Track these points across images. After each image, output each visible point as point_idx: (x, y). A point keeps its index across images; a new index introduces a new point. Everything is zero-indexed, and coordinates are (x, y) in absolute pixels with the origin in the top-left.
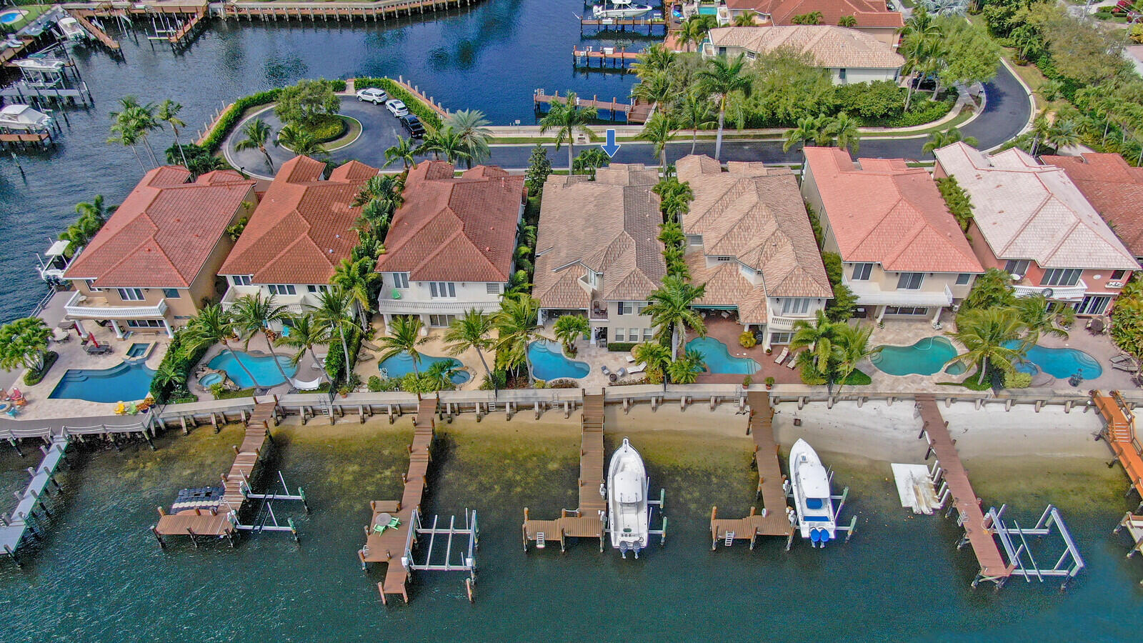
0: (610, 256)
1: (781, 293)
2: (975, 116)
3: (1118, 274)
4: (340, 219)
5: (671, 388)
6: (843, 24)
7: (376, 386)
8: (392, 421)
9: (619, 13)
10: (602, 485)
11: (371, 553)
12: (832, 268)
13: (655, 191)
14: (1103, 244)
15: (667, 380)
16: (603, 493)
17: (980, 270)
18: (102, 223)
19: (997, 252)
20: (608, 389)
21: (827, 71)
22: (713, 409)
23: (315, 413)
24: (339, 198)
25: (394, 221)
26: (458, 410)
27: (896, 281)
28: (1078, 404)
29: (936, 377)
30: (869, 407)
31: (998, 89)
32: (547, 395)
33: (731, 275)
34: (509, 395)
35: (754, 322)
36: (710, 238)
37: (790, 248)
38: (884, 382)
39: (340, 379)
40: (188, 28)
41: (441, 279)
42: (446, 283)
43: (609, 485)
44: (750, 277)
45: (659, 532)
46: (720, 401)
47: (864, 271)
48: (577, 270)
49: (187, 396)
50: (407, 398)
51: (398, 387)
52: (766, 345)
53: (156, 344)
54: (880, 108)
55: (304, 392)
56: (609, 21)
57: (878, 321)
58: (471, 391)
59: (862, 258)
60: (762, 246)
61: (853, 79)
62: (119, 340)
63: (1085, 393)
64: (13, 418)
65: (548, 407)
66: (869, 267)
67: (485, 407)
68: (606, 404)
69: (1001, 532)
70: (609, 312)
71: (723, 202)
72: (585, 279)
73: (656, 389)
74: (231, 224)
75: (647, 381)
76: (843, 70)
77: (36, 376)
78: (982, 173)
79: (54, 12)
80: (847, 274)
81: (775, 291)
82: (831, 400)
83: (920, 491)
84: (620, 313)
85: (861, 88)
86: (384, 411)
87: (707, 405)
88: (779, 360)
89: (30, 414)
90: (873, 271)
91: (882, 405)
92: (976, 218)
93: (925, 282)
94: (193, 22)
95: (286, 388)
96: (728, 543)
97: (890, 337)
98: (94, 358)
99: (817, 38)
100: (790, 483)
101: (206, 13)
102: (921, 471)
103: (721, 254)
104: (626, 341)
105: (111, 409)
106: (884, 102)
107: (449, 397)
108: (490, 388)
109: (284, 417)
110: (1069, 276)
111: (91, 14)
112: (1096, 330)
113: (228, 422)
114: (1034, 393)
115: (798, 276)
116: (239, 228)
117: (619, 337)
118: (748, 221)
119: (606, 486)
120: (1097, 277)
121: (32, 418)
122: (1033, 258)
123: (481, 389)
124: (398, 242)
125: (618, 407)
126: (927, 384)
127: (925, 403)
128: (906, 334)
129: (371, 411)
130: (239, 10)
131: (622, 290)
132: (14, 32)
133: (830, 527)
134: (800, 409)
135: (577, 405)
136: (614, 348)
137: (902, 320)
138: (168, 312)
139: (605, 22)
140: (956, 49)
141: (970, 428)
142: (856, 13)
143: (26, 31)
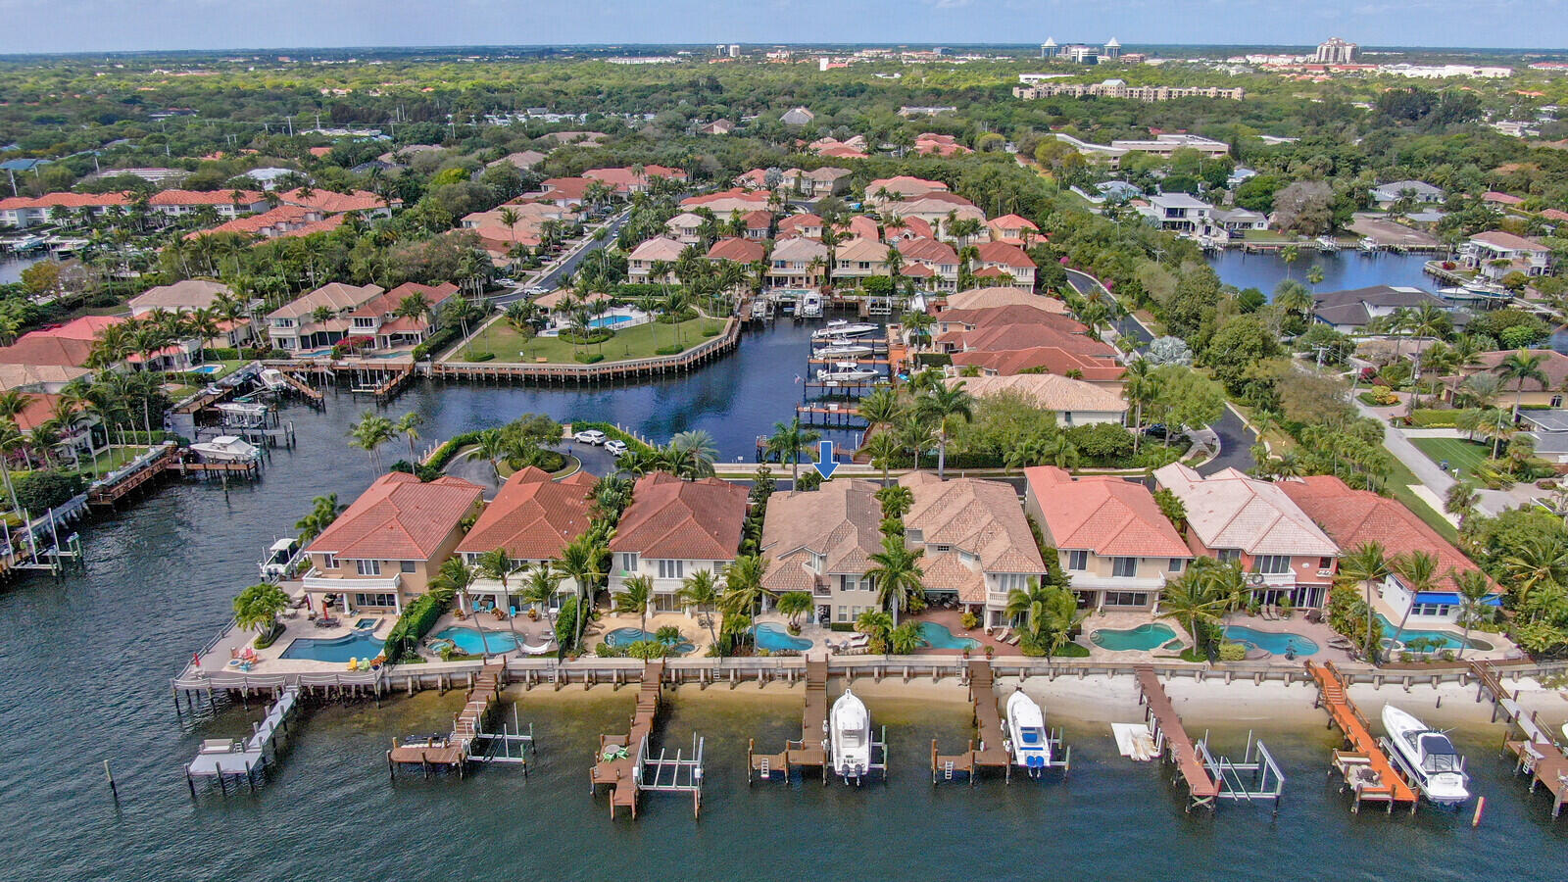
0: (834, 539)
1: (996, 569)
2: (1209, 460)
3: (1325, 562)
4: (573, 510)
5: (892, 657)
6: (1069, 376)
7: (603, 653)
8: (616, 689)
9: (844, 376)
10: (825, 722)
11: (602, 774)
12: (1049, 557)
13: (877, 497)
14: (1306, 534)
15: (888, 650)
16: (825, 729)
17: (1188, 555)
18: (335, 517)
19: (1207, 542)
20: (831, 657)
21: (1052, 414)
22: (935, 681)
23: (540, 680)
24: (572, 495)
25: (624, 515)
26: (683, 678)
27: (1110, 567)
28: (1296, 679)
29: (1153, 651)
30: (1090, 680)
31: (1233, 439)
32: (771, 661)
33: (951, 563)
34: (735, 662)
35: (974, 602)
36: (929, 532)
37: (1005, 534)
38: (1102, 655)
39: (568, 644)
40: (394, 382)
41: (669, 557)
42: (675, 560)
43: (832, 722)
44: (968, 563)
45: (881, 766)
46: (943, 673)
47: (1081, 558)
48: (801, 557)
49: (416, 658)
50: (634, 663)
51: (625, 653)
52: (987, 626)
53: (383, 621)
54: (1107, 445)
55: (535, 655)
56: (834, 384)
57: (1099, 610)
58: (697, 658)
59: (1078, 545)
60: (979, 534)
61: (1078, 422)
62: (345, 616)
63: (1301, 665)
64: (245, 672)
65: (771, 678)
66: (1084, 554)
67: (709, 675)
68: (830, 676)
69: (1211, 765)
70: (831, 589)
71: (942, 502)
72: (809, 564)
73: (881, 658)
74: (464, 516)
75: (871, 652)
76: (1068, 413)
77: (266, 641)
78: (1195, 484)
79: (253, 367)
80: (1064, 563)
81: (991, 567)
82: (1051, 673)
83: (1139, 743)
84: (843, 589)
85: (1087, 428)
86: (609, 679)
87: (930, 679)
88: (1000, 638)
89: (261, 670)
90: (1089, 561)
91: (1103, 679)
92: (1189, 519)
93: (1139, 567)
94: (400, 377)
95: (516, 653)
96: (948, 776)
97: (1112, 623)
98: (322, 631)
99: (1040, 385)
100: (1007, 722)
101: (412, 371)
102: (1141, 729)
103: (941, 542)
104: (849, 621)
105: (341, 667)
106: (1109, 441)
107: (674, 663)
108: (716, 656)
109: (508, 684)
110: (1280, 562)
111: (292, 370)
112: (1315, 619)
113: (452, 688)
114: (1250, 666)
115: (1013, 556)
116: (470, 521)
117: (842, 617)
118: (966, 515)
119: (829, 723)
120: (1306, 565)
121: (265, 673)
122: (1241, 547)
123: (706, 656)
124: (628, 529)
125: (841, 679)
126: (1145, 657)
127: (1143, 674)
128: (1126, 621)
129: (595, 679)
130: (447, 369)
131: (844, 565)
132: (214, 381)
133: (1045, 754)
134: (1022, 681)
135: (800, 677)
136: (837, 628)
137: (1123, 611)
138: (401, 587)
139: (829, 384)
140: (1178, 392)
141: (1190, 698)
142: (1082, 368)
143: (225, 380)
